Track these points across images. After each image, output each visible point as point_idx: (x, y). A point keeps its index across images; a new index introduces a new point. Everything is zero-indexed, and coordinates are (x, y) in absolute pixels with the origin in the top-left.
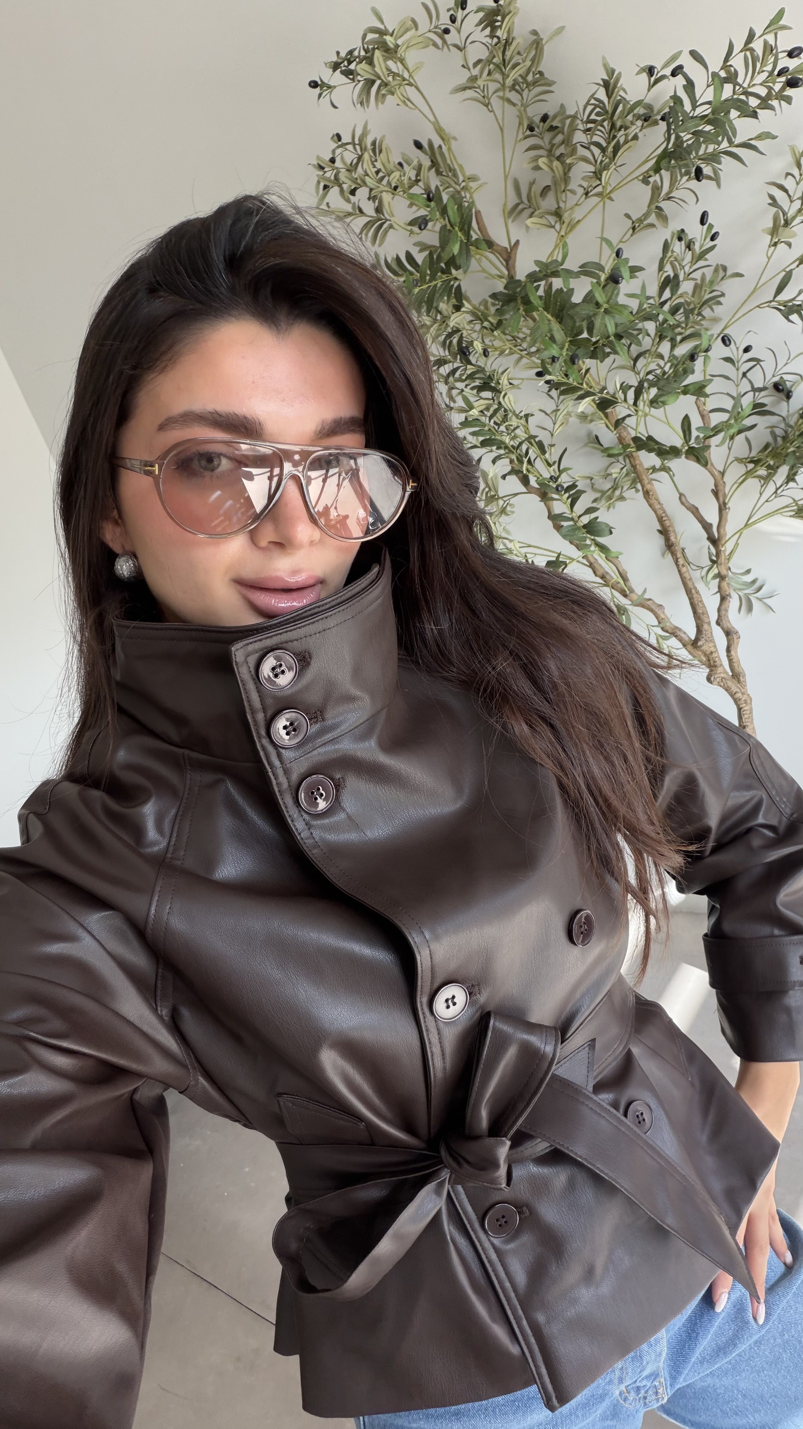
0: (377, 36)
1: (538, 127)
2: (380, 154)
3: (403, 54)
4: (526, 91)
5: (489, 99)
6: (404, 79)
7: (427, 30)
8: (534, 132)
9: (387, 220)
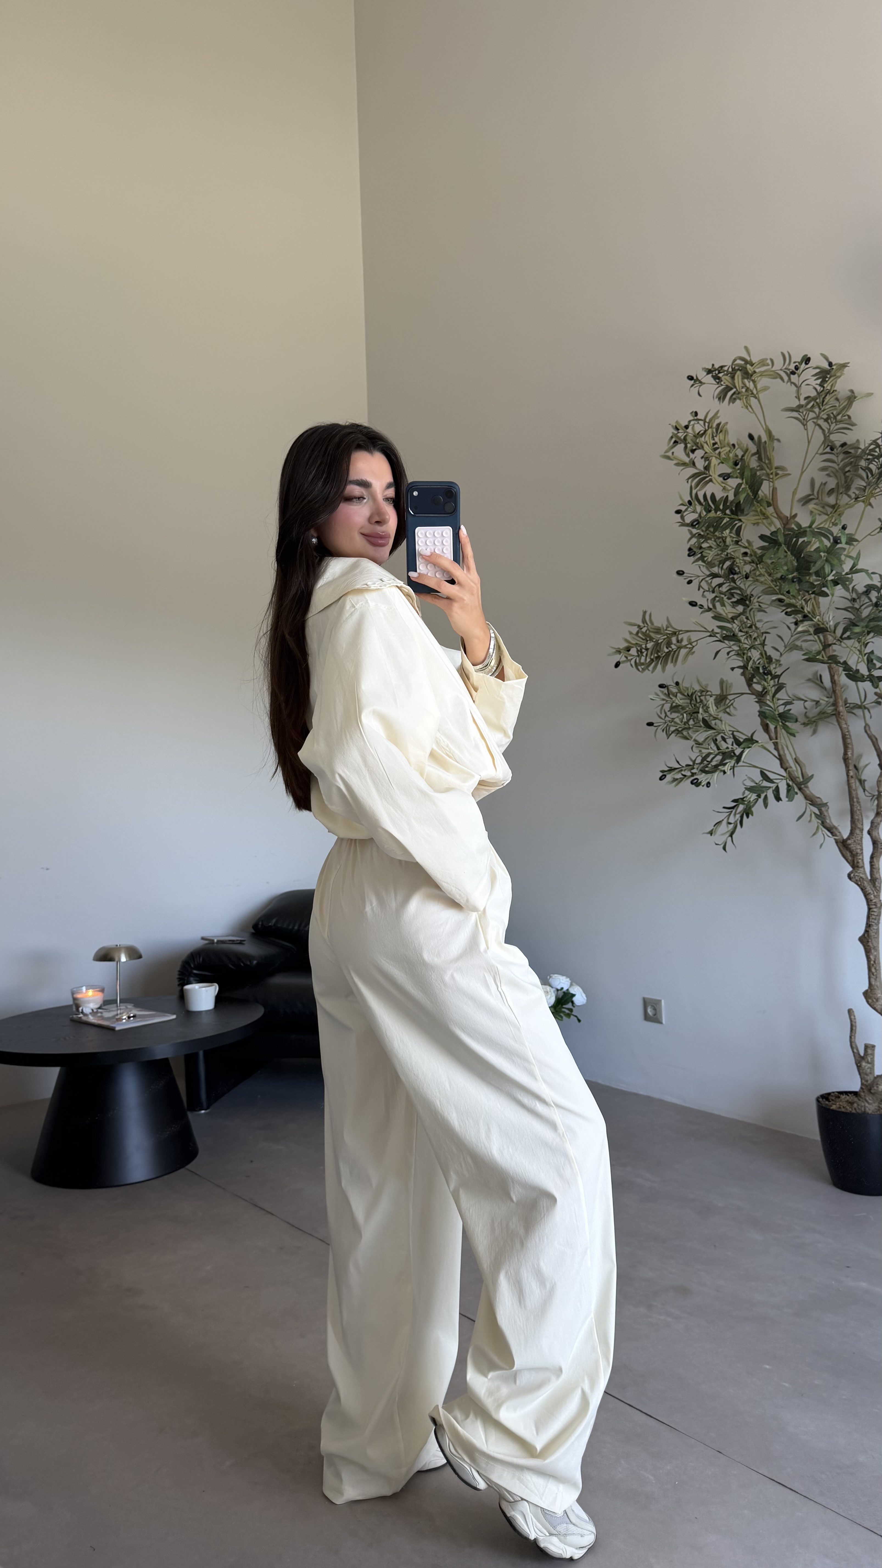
0: (743, 363)
1: (837, 450)
2: (720, 432)
3: (756, 379)
4: (834, 424)
5: (807, 422)
6: (753, 393)
7: (780, 368)
8: (833, 452)
9: (710, 476)
